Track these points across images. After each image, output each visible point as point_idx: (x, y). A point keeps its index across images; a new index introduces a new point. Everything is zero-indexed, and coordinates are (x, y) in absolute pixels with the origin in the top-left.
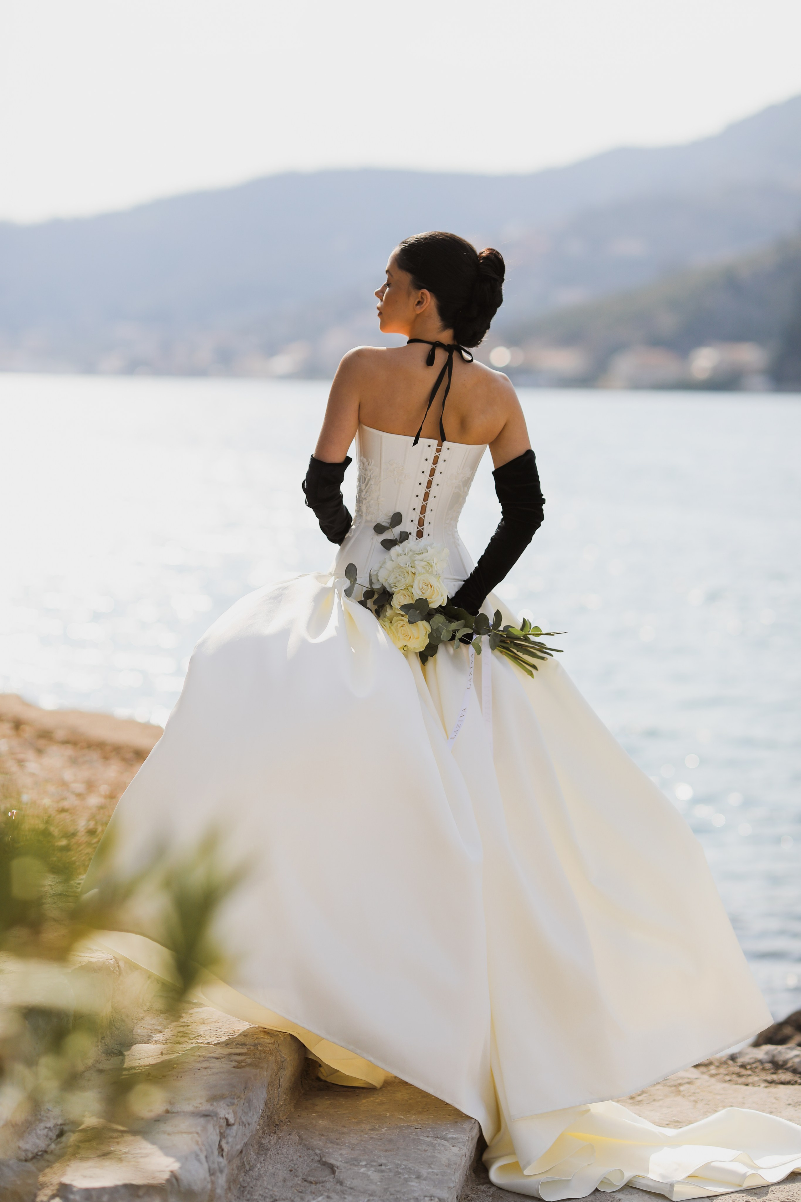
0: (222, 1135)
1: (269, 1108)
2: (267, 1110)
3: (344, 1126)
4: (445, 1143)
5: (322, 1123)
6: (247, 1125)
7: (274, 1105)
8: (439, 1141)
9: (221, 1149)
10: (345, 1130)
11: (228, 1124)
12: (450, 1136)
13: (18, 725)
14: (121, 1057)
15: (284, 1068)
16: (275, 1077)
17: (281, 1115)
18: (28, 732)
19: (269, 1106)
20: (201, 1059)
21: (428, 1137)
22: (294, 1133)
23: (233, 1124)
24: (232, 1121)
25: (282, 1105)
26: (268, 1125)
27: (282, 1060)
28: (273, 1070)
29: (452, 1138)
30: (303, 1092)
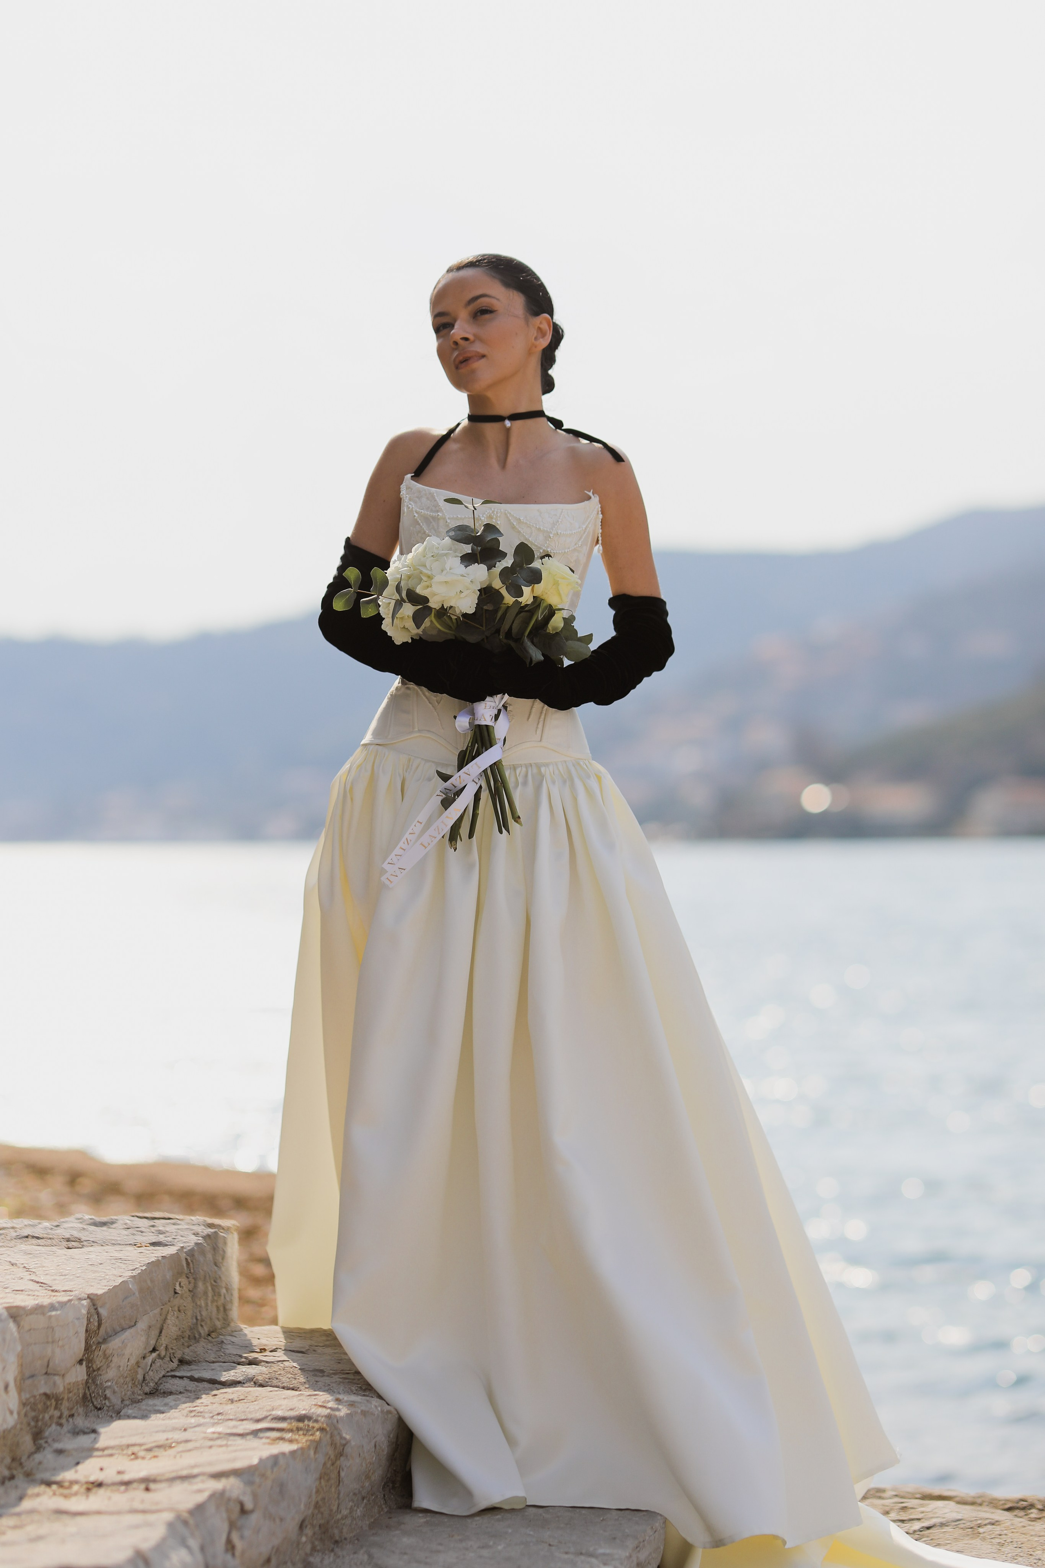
0: (232, 1525)
1: (322, 1514)
2: (319, 1516)
3: (441, 1544)
4: (593, 1560)
5: (406, 1540)
6: (278, 1521)
7: (331, 1510)
8: (582, 1558)
9: (230, 1546)
10: (440, 1548)
11: (243, 1511)
12: (601, 1551)
13: (74, 1178)
14: (93, 1436)
15: (347, 1456)
16: (332, 1468)
17: (345, 1530)
18: (86, 1186)
19: (322, 1510)
20: (216, 1436)
21: (567, 1553)
22: (362, 1551)
23: (252, 1511)
24: (249, 1505)
25: (346, 1517)
26: (321, 1540)
27: (344, 1442)
28: (328, 1457)
29: (604, 1554)
30: (386, 1510)
